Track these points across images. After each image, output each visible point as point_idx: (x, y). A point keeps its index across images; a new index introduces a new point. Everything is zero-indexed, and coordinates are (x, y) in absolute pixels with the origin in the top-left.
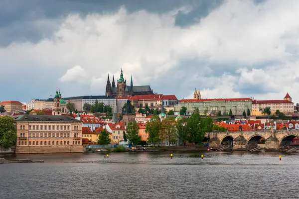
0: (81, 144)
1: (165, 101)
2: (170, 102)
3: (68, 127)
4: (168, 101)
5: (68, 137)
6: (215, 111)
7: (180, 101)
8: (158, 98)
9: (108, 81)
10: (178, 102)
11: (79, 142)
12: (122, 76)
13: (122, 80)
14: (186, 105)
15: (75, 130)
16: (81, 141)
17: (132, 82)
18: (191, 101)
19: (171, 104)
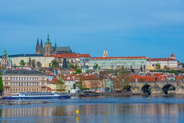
1: (82, 58)
2: (86, 59)
5: (38, 85)
6: (119, 66)
7: (93, 58)
8: (77, 56)
11: (45, 89)
12: (48, 39)
13: (49, 42)
14: (98, 62)
15: (42, 80)
17: (56, 44)
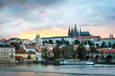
0: (14, 59)
1: (95, 39)
2: (97, 40)
3: (8, 50)
4: (96, 39)
5: (8, 55)
7: (102, 39)
8: (92, 37)
9: (69, 30)
10: (101, 39)
11: (13, 58)
13: (76, 29)
14: (105, 41)
15: (11, 52)
16: (14, 57)
17: (80, 30)
18: (108, 39)
19: (98, 40)
